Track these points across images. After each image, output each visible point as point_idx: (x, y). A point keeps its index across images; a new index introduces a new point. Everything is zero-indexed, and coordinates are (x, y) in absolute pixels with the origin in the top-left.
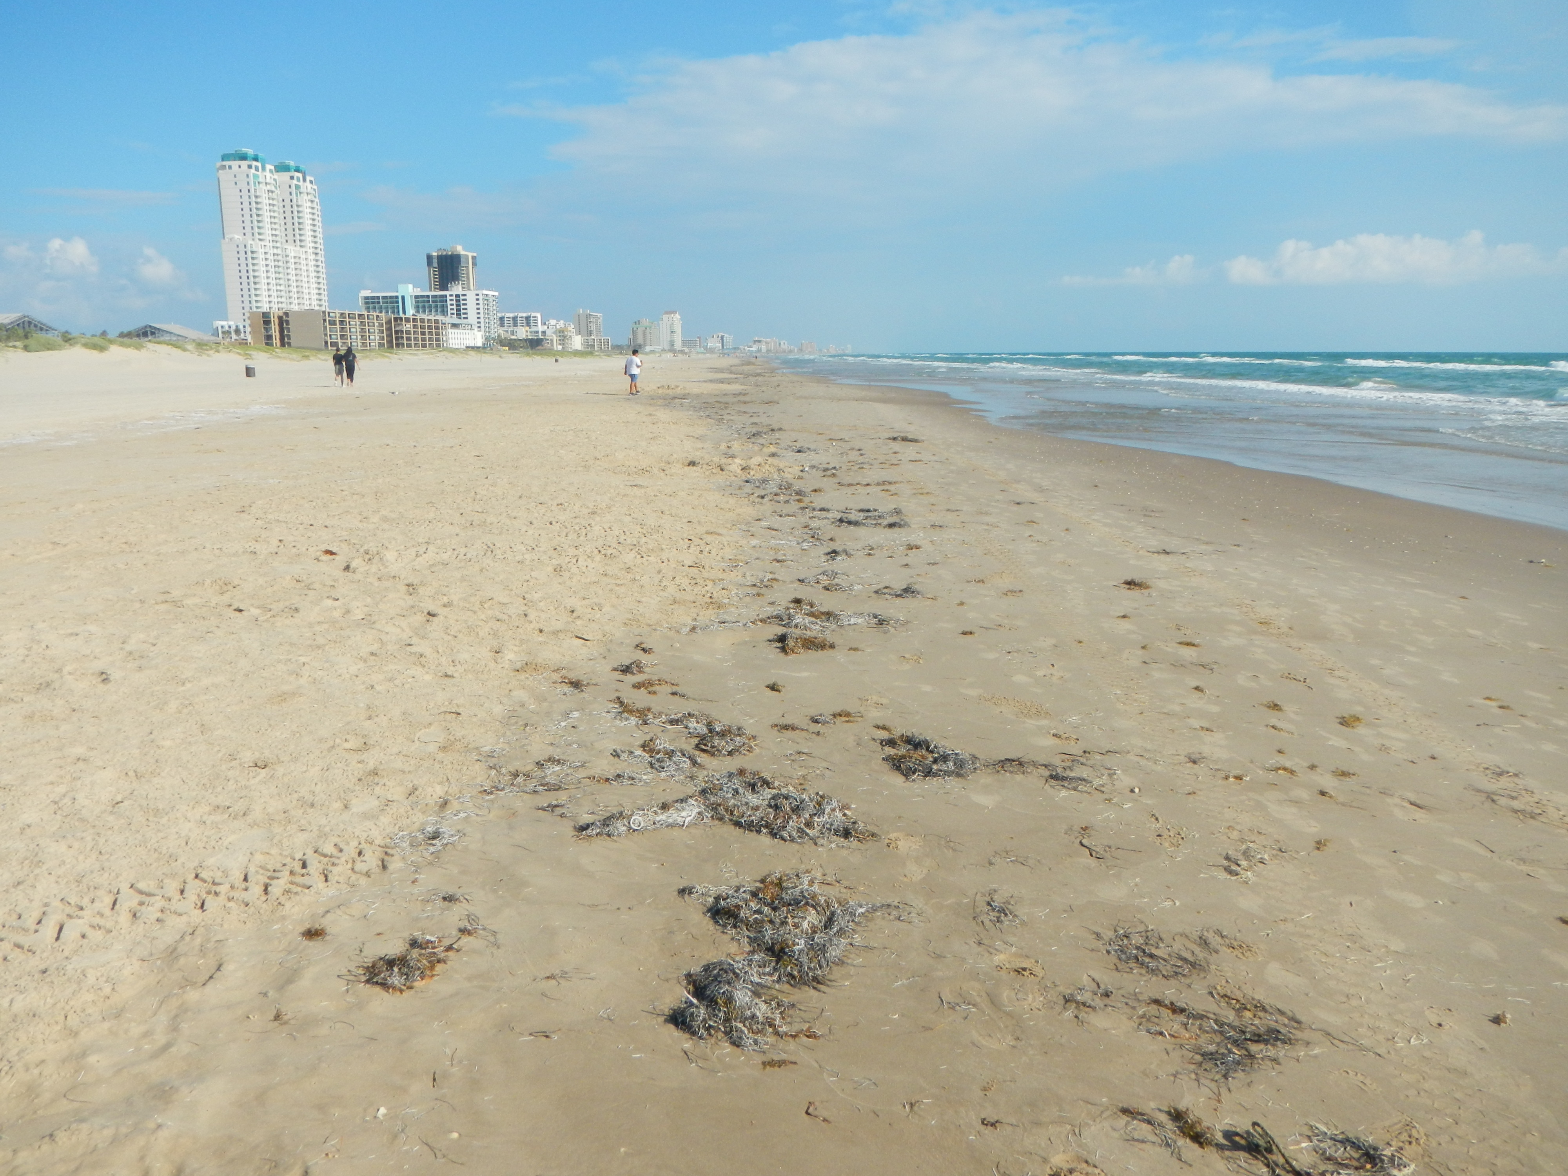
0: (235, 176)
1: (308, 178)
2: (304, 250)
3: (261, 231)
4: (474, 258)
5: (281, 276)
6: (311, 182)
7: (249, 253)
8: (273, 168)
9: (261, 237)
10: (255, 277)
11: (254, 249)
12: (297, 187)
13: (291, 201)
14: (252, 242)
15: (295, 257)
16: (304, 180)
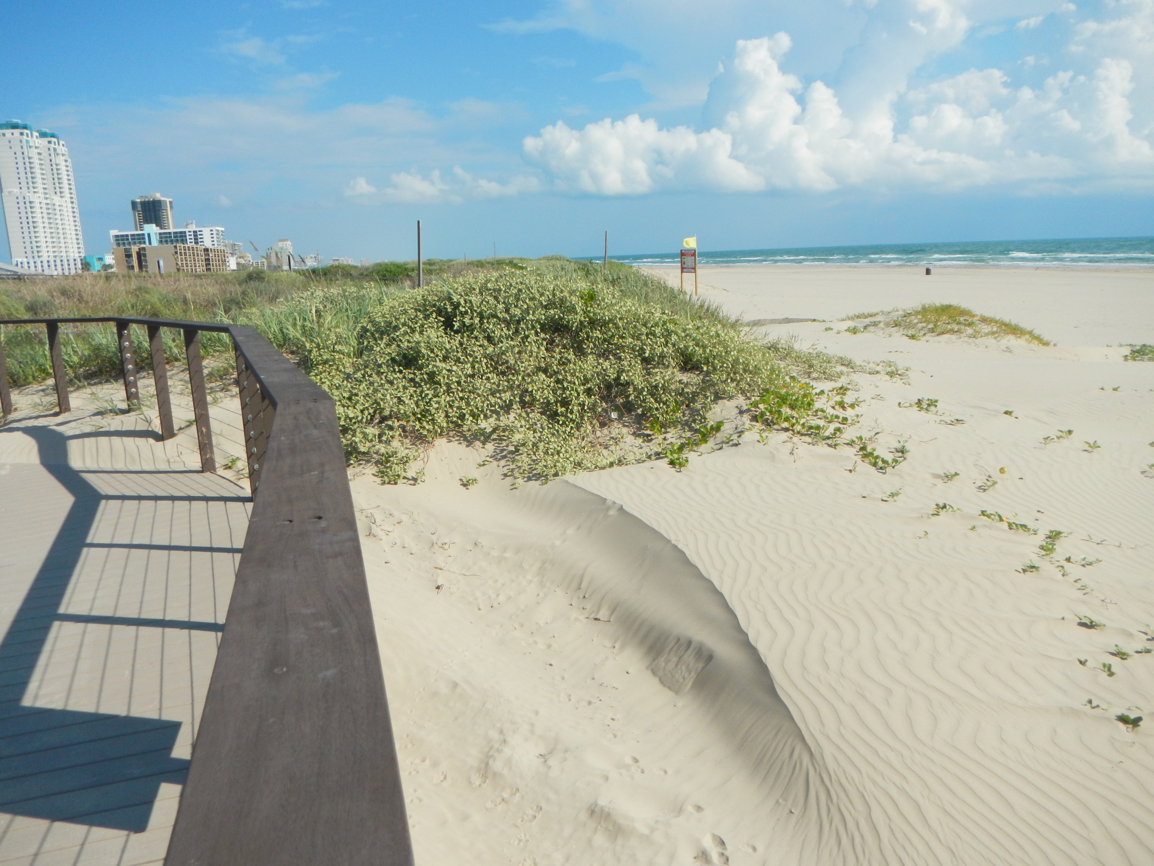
0: (10, 142)
1: (61, 142)
2: (64, 199)
3: (35, 185)
4: (171, 202)
5: (51, 221)
6: (63, 145)
7: (28, 203)
8: (38, 134)
9: (35, 190)
10: (33, 222)
11: (32, 200)
12: (55, 150)
13: (51, 161)
14: (29, 194)
15: (59, 206)
16: (59, 144)
